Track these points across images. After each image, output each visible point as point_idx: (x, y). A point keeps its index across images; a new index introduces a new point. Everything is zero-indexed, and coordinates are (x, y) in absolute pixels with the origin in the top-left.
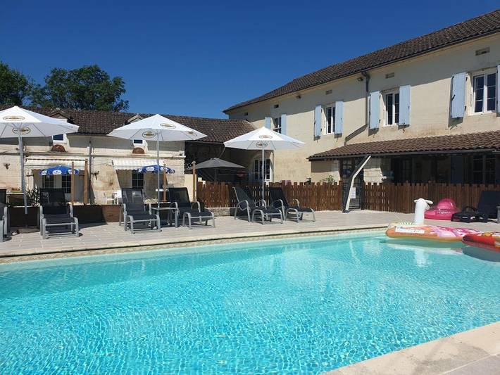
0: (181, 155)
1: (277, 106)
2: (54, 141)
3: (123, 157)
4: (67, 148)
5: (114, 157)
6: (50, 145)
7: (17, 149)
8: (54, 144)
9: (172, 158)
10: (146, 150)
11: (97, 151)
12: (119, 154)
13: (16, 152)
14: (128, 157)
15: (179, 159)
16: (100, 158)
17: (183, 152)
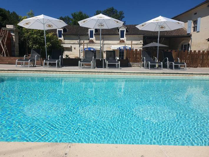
0: (141, 42)
1: (196, 14)
2: (90, 38)
3: (116, 44)
4: (95, 41)
5: (112, 44)
6: (89, 40)
7: (78, 42)
8: (90, 40)
9: (137, 44)
10: (125, 41)
11: (106, 42)
12: (114, 43)
13: (77, 43)
14: (118, 44)
15: (140, 44)
16: (107, 45)
17: (142, 41)
